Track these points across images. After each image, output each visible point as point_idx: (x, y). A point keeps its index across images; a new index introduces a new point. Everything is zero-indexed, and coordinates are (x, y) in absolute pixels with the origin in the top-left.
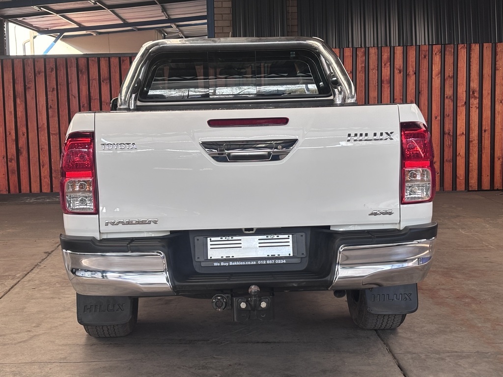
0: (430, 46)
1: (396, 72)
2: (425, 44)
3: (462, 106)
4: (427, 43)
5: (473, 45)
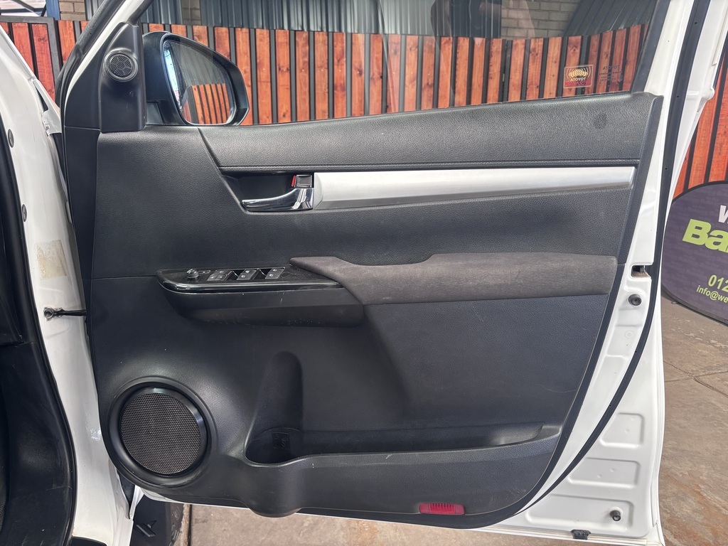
0: (403, 37)
1: (355, 73)
2: (396, 33)
4: (399, 32)
5: (461, 39)
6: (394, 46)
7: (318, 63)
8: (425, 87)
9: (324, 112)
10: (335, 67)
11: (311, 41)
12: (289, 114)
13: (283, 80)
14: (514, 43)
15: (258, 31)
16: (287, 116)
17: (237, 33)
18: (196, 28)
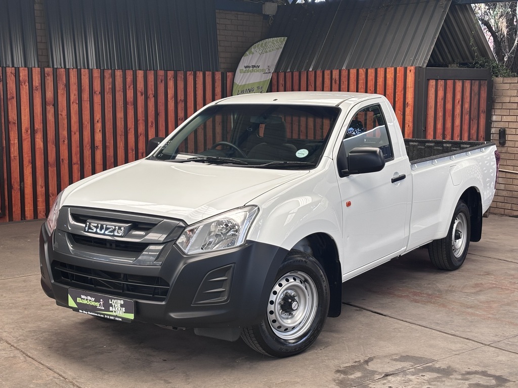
0: (165, 71)
1: (139, 94)
5: (198, 72)
6: (160, 77)
7: (117, 88)
8: (179, 102)
9: (121, 118)
10: (127, 91)
11: (113, 76)
12: (100, 120)
13: (97, 99)
14: (228, 74)
15: (82, 70)
16: (99, 122)
17: (70, 71)
18: (46, 69)
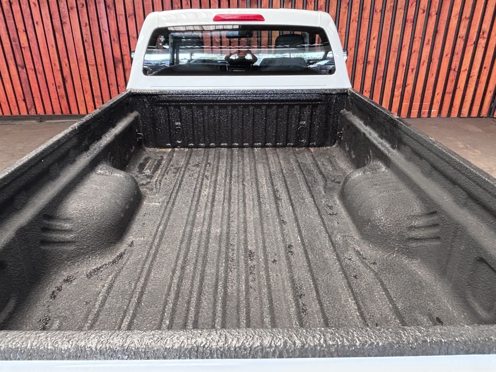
3: (471, 45)
